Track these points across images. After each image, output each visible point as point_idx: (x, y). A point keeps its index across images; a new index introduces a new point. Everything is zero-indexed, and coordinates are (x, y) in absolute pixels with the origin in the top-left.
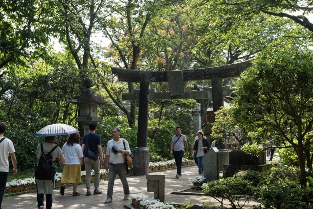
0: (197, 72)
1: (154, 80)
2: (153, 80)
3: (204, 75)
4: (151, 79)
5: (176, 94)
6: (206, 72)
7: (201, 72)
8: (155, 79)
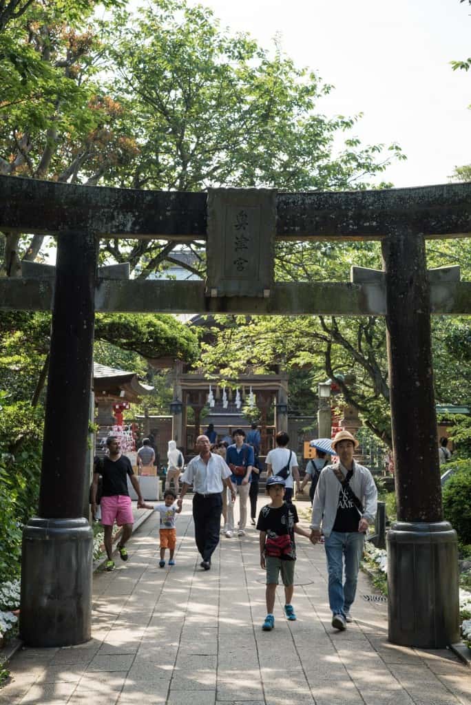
0: (326, 201)
1: (129, 225)
2: (124, 225)
3: (358, 218)
4: (115, 223)
5: (233, 288)
6: (364, 207)
7: (347, 204)
8: (134, 224)
